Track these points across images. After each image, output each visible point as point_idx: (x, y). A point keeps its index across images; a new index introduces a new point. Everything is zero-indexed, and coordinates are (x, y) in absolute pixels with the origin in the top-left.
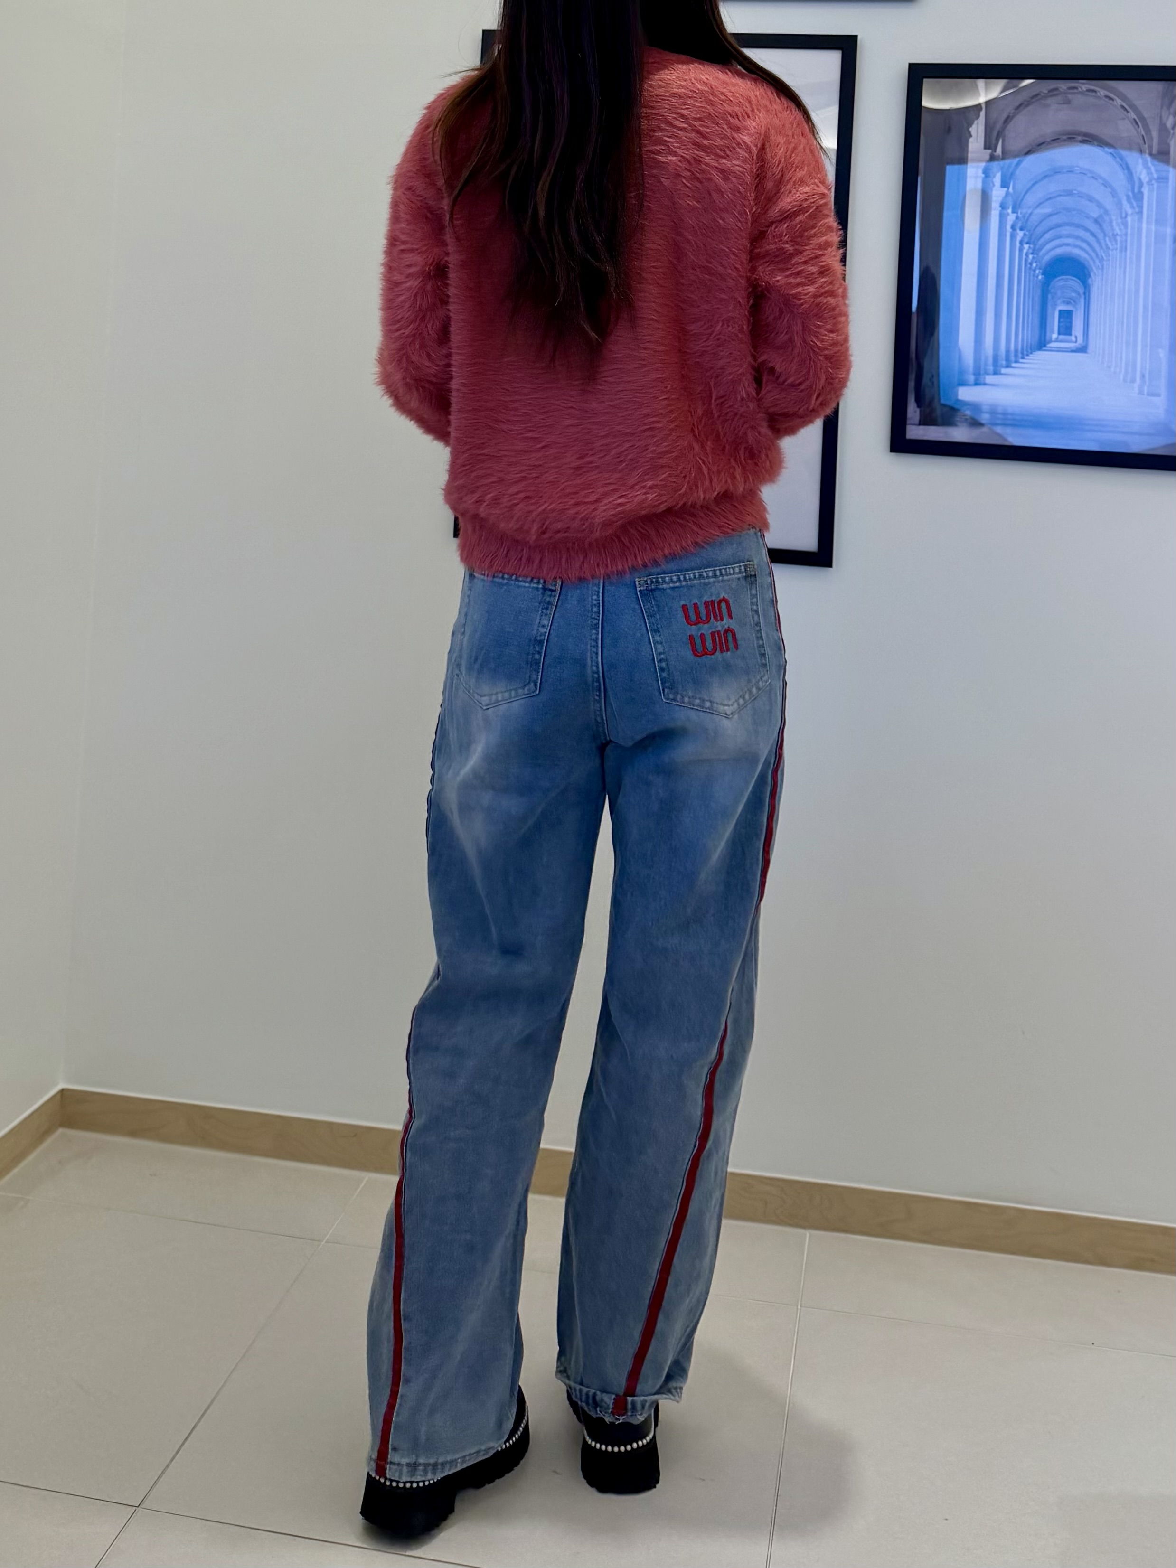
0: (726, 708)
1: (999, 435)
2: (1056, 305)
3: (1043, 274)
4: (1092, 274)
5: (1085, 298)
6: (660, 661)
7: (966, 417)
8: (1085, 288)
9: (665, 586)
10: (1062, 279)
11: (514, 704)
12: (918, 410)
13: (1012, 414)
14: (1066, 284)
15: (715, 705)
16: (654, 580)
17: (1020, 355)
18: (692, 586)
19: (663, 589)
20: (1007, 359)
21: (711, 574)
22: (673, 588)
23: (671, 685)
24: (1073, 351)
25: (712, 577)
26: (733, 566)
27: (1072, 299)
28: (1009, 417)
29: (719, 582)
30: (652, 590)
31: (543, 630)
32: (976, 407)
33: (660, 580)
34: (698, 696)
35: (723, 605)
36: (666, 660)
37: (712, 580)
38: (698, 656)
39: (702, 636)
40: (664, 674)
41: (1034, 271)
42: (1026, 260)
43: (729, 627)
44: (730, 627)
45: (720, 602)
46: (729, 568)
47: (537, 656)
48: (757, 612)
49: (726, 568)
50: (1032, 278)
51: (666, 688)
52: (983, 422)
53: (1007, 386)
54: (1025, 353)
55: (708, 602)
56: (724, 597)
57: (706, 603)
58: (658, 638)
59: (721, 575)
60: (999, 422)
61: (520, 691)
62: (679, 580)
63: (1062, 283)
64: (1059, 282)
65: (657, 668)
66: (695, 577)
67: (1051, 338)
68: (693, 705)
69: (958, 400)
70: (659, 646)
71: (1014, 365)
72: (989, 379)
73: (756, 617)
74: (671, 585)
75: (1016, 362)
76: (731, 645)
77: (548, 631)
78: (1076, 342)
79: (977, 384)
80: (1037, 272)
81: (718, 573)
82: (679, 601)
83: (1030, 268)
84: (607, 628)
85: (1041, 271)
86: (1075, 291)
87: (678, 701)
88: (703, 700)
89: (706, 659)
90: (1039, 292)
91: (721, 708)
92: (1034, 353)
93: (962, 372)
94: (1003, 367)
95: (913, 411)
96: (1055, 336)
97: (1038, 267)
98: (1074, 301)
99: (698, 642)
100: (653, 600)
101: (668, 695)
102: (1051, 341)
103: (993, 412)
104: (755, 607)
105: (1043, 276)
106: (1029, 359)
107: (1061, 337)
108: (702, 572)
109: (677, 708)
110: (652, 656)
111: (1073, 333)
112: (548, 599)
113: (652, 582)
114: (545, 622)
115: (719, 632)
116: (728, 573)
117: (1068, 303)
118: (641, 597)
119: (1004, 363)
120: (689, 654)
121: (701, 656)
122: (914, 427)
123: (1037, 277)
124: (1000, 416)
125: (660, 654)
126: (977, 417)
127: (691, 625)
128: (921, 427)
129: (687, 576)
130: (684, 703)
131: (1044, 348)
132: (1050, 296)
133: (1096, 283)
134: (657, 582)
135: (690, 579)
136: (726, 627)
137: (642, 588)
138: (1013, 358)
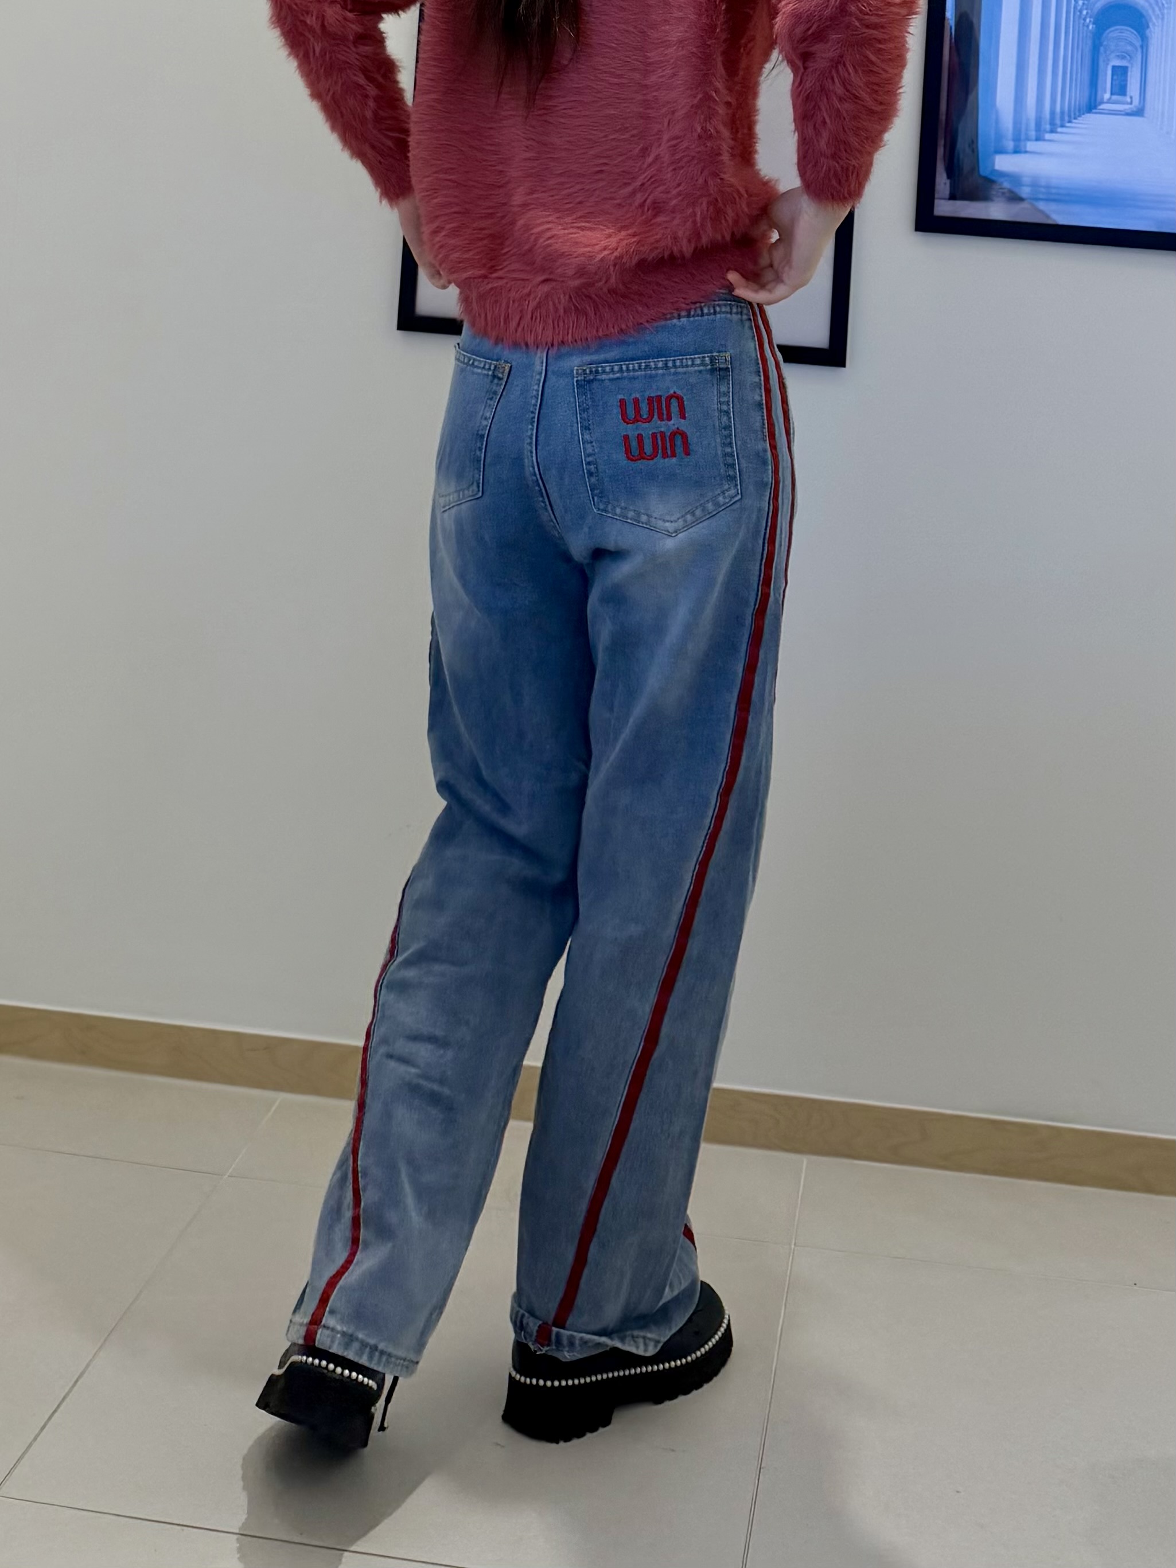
0: (667, 524)
1: (1042, 212)
2: (1109, 60)
3: (1094, 23)
4: (1151, 25)
5: (1142, 52)
6: (589, 463)
7: (1003, 191)
8: (1143, 40)
9: (604, 377)
10: (1117, 30)
11: (463, 506)
12: (948, 182)
13: (1055, 188)
14: (1120, 35)
15: (653, 520)
16: (594, 370)
17: (1066, 118)
18: (634, 378)
19: (602, 380)
20: (1052, 123)
21: (660, 365)
22: (611, 380)
23: (601, 492)
24: (1128, 114)
25: (662, 368)
26: (692, 357)
27: (1126, 53)
28: (1054, 191)
29: (670, 374)
30: (590, 382)
31: (485, 423)
32: (1015, 178)
33: (600, 369)
34: (631, 508)
35: (674, 403)
36: (595, 463)
37: (660, 372)
38: (632, 460)
39: (640, 438)
40: (593, 480)
41: (1085, 20)
42: (1075, 8)
43: (678, 428)
44: (680, 428)
45: (669, 398)
46: (686, 359)
47: (478, 453)
48: (727, 413)
49: (683, 359)
50: (1081, 28)
51: (596, 495)
52: (1024, 196)
53: (1051, 154)
54: (1073, 116)
55: (653, 398)
56: (675, 393)
57: (650, 400)
58: (587, 437)
59: (675, 366)
60: (1041, 196)
61: (466, 492)
62: (621, 370)
63: (1116, 34)
64: (1114, 33)
65: (585, 471)
66: (640, 368)
67: (1103, 98)
68: (627, 518)
69: (994, 171)
70: (588, 446)
71: (1059, 130)
72: (1031, 146)
73: (725, 419)
74: (611, 376)
75: (1062, 126)
76: (679, 450)
77: (489, 425)
78: (1131, 103)
79: (1017, 151)
80: (1088, 20)
81: (670, 364)
82: (616, 395)
83: (1080, 17)
84: (543, 423)
85: (1092, 20)
86: (1131, 44)
87: (609, 512)
88: (639, 514)
89: (641, 464)
90: (1089, 42)
91: (660, 523)
92: (1083, 116)
93: (999, 137)
94: (1047, 132)
95: (942, 183)
96: (1107, 96)
97: (1089, 15)
98: (1131, 57)
99: (634, 444)
100: (588, 392)
101: (599, 505)
102: (1102, 102)
103: (1035, 184)
104: (725, 408)
105: (1094, 26)
106: (1076, 123)
107: (1114, 97)
108: (650, 362)
109: (609, 520)
110: (580, 460)
111: (1128, 93)
112: (494, 388)
113: (591, 372)
114: (488, 415)
115: (662, 434)
116: (684, 364)
117: (1123, 58)
118: (577, 388)
119: (1048, 127)
120: (620, 456)
121: (635, 461)
122: (943, 202)
123: (1088, 26)
124: (1043, 190)
125: (589, 455)
126: (1016, 190)
127: (628, 424)
128: (951, 202)
129: (631, 366)
130: (616, 515)
131: (1094, 111)
132: (1102, 49)
133: (1155, 33)
134: (597, 372)
135: (634, 370)
136: (674, 428)
137: (579, 378)
138: (1058, 122)
